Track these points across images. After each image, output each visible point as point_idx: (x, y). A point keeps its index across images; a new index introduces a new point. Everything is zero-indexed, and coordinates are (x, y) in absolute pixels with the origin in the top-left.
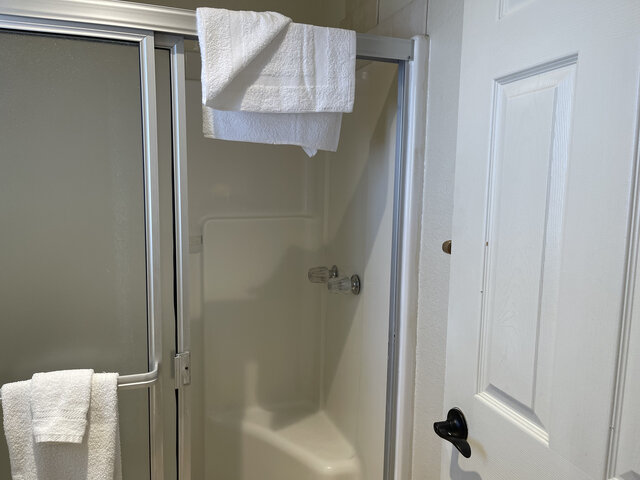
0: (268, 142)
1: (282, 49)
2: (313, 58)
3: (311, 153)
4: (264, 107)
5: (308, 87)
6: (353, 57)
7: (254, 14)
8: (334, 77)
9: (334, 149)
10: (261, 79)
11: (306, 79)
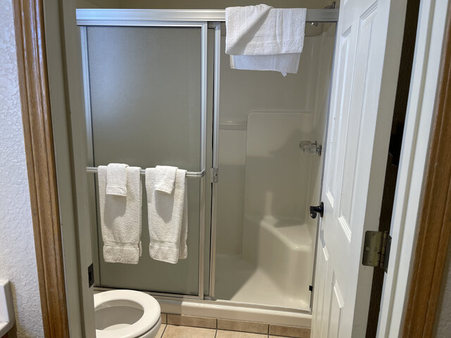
0: (258, 69)
1: (265, 23)
2: (282, 26)
3: (285, 75)
4: (256, 52)
5: (278, 41)
6: (304, 23)
7: (252, 6)
8: (293, 35)
9: (295, 71)
10: (255, 38)
11: (277, 37)
